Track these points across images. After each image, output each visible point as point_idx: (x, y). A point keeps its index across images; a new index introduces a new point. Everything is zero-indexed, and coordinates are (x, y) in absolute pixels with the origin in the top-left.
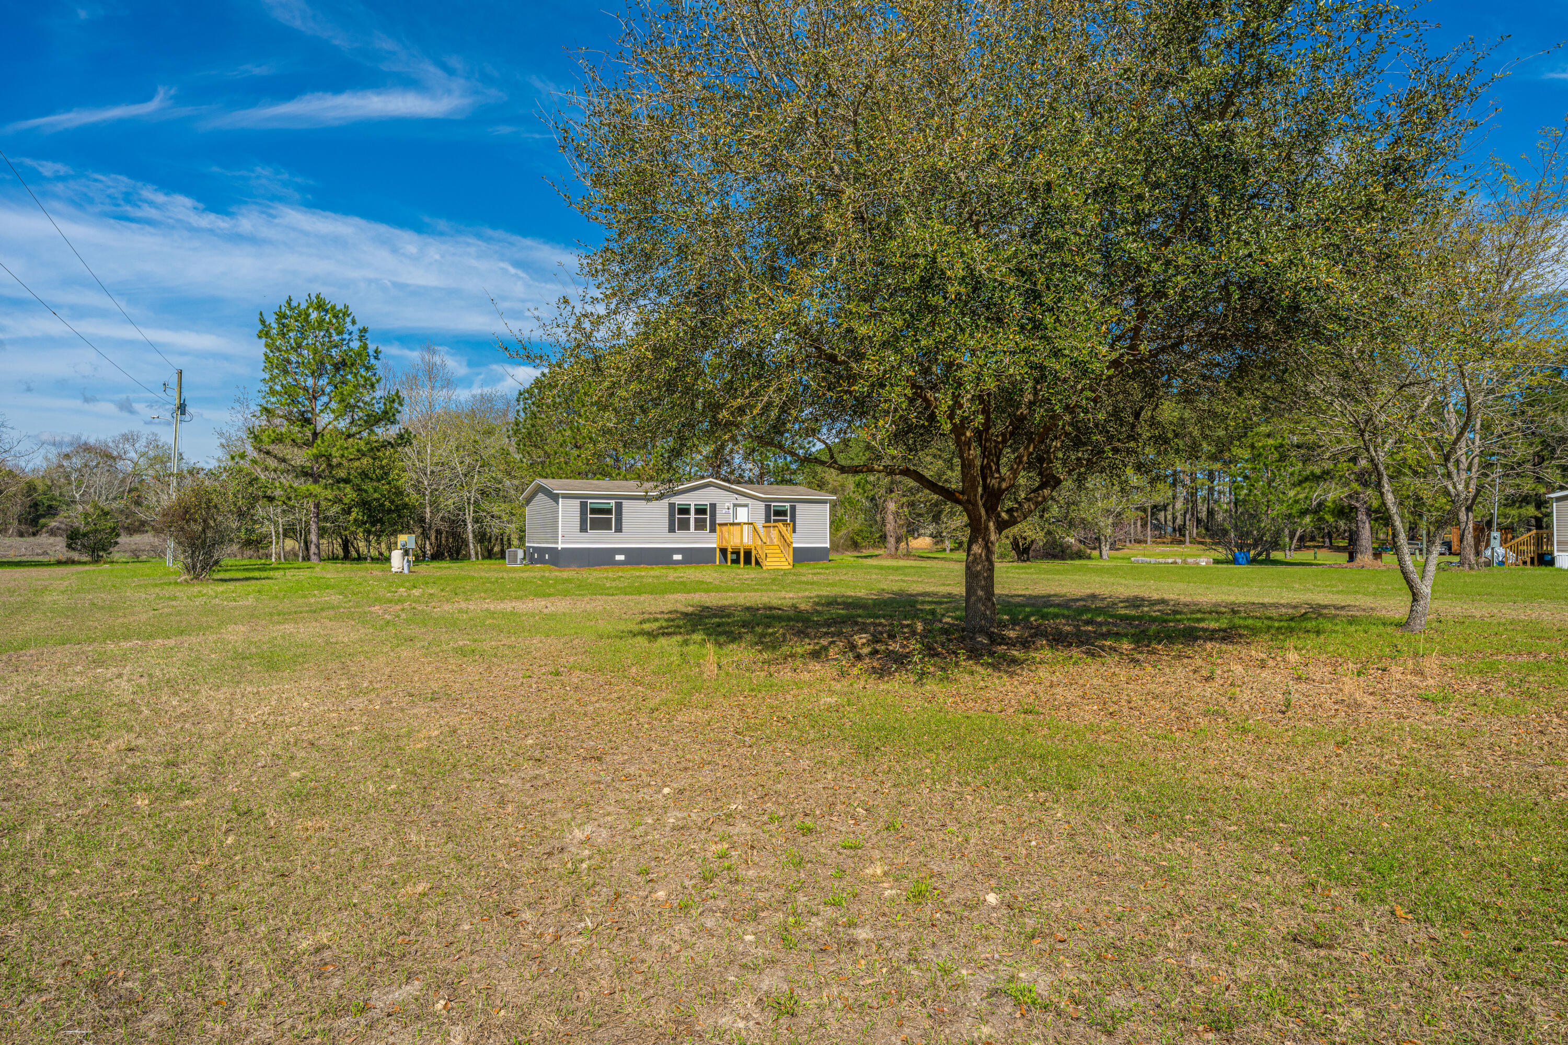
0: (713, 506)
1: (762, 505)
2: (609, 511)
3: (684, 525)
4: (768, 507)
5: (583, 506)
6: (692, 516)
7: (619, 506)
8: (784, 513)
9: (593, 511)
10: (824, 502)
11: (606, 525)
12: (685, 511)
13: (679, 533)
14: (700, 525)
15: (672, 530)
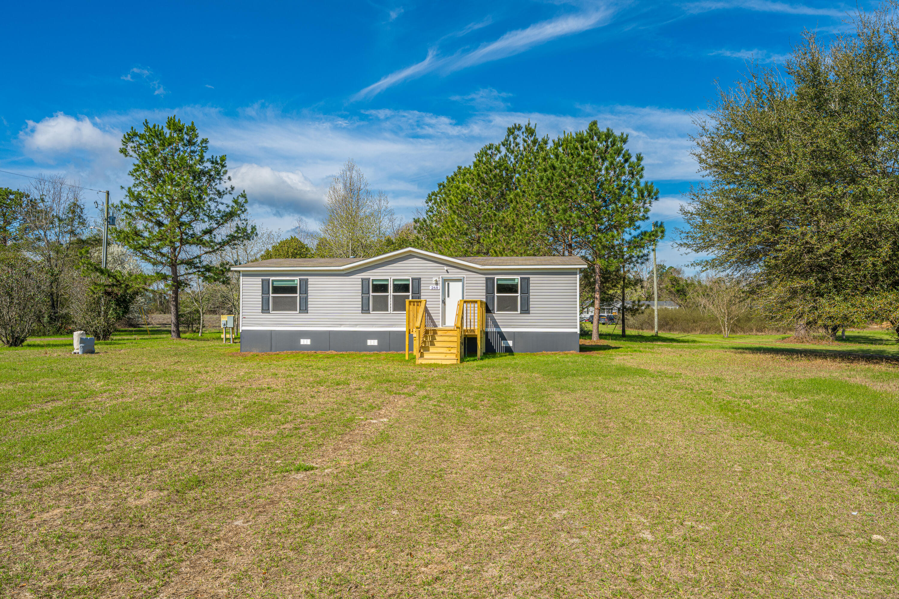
0: (417, 281)
1: (482, 279)
2: (292, 290)
3: (381, 305)
4: (489, 282)
5: (265, 284)
6: (391, 293)
7: (304, 284)
8: (512, 289)
9: (276, 290)
10: (572, 272)
11: (290, 306)
12: (381, 288)
13: (374, 315)
14: (400, 305)
15: (365, 309)
